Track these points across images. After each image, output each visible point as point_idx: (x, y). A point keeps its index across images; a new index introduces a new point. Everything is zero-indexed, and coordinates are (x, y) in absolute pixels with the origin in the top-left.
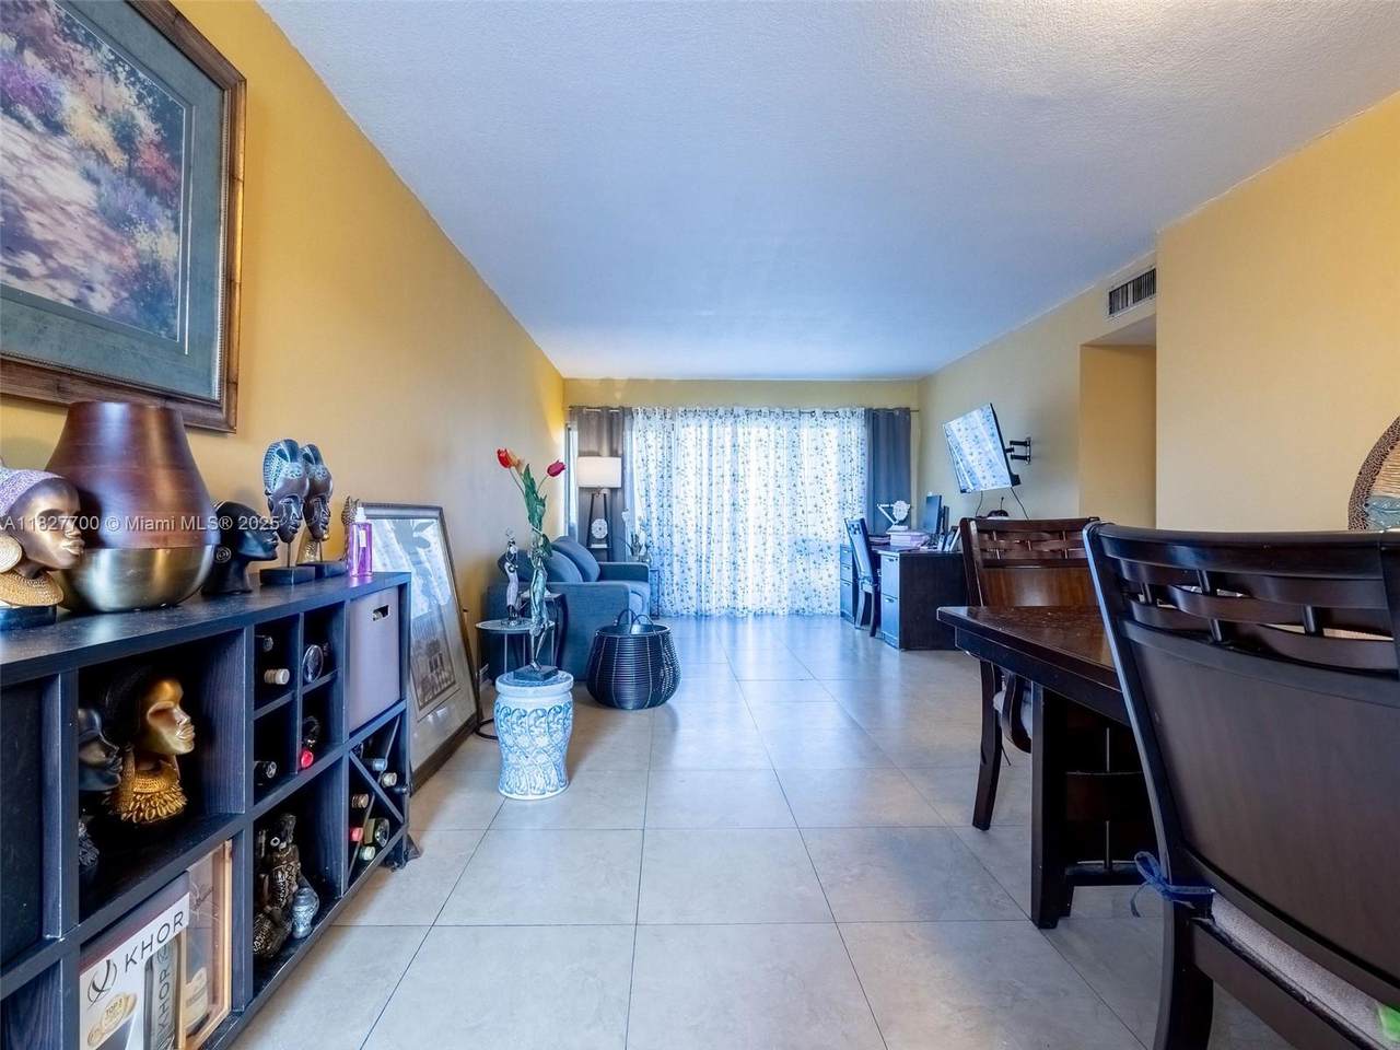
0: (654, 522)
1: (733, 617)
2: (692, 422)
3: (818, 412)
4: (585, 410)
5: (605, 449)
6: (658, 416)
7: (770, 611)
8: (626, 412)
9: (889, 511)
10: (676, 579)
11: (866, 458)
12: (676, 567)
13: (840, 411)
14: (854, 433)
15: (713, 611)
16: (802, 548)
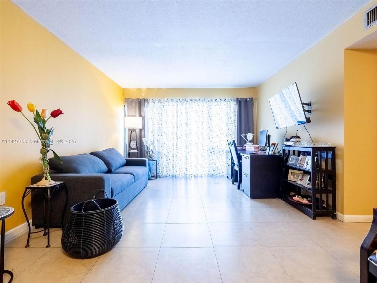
0: (156, 142)
1: (186, 177)
2: (170, 104)
3: (218, 100)
4: (130, 100)
5: (138, 114)
6: (157, 102)
7: (200, 175)
8: (145, 100)
9: (246, 137)
10: (164, 163)
11: (236, 117)
12: (164, 159)
13: (226, 99)
14: (232, 108)
15: (178, 175)
16: (212, 152)
